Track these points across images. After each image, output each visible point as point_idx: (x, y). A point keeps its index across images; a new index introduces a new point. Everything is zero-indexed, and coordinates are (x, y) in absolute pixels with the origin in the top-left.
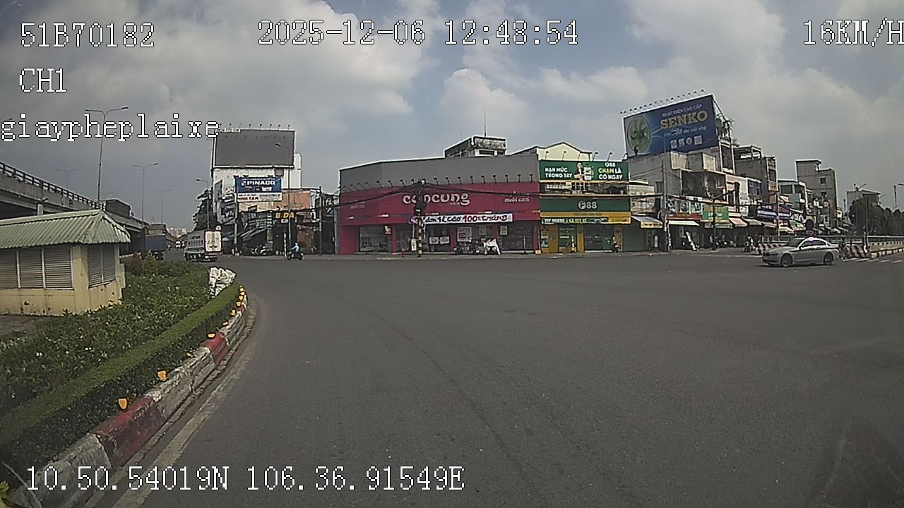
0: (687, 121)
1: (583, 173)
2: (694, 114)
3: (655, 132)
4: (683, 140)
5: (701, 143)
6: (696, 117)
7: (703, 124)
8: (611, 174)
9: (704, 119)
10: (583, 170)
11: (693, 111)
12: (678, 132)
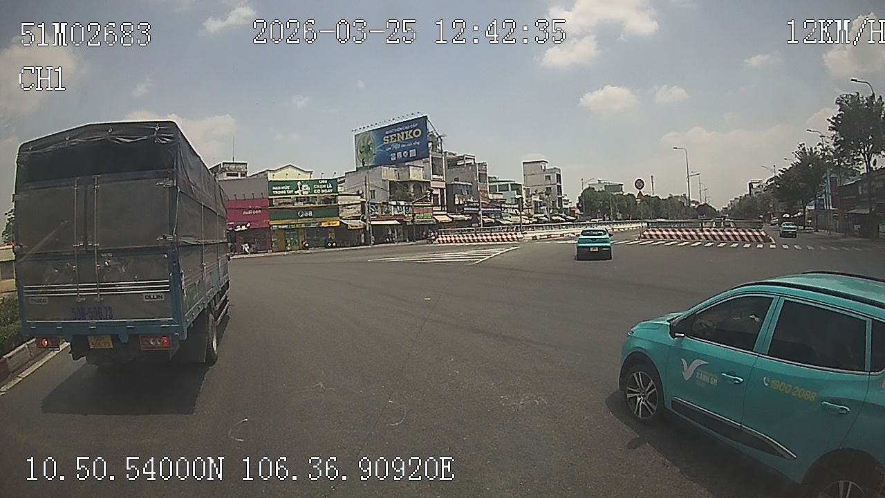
0: (405, 137)
1: (301, 189)
2: (411, 131)
3: (379, 147)
4: (400, 153)
5: (415, 155)
6: (412, 134)
7: (418, 139)
8: (324, 189)
9: (419, 135)
10: (301, 186)
11: (409, 130)
12: (396, 147)
